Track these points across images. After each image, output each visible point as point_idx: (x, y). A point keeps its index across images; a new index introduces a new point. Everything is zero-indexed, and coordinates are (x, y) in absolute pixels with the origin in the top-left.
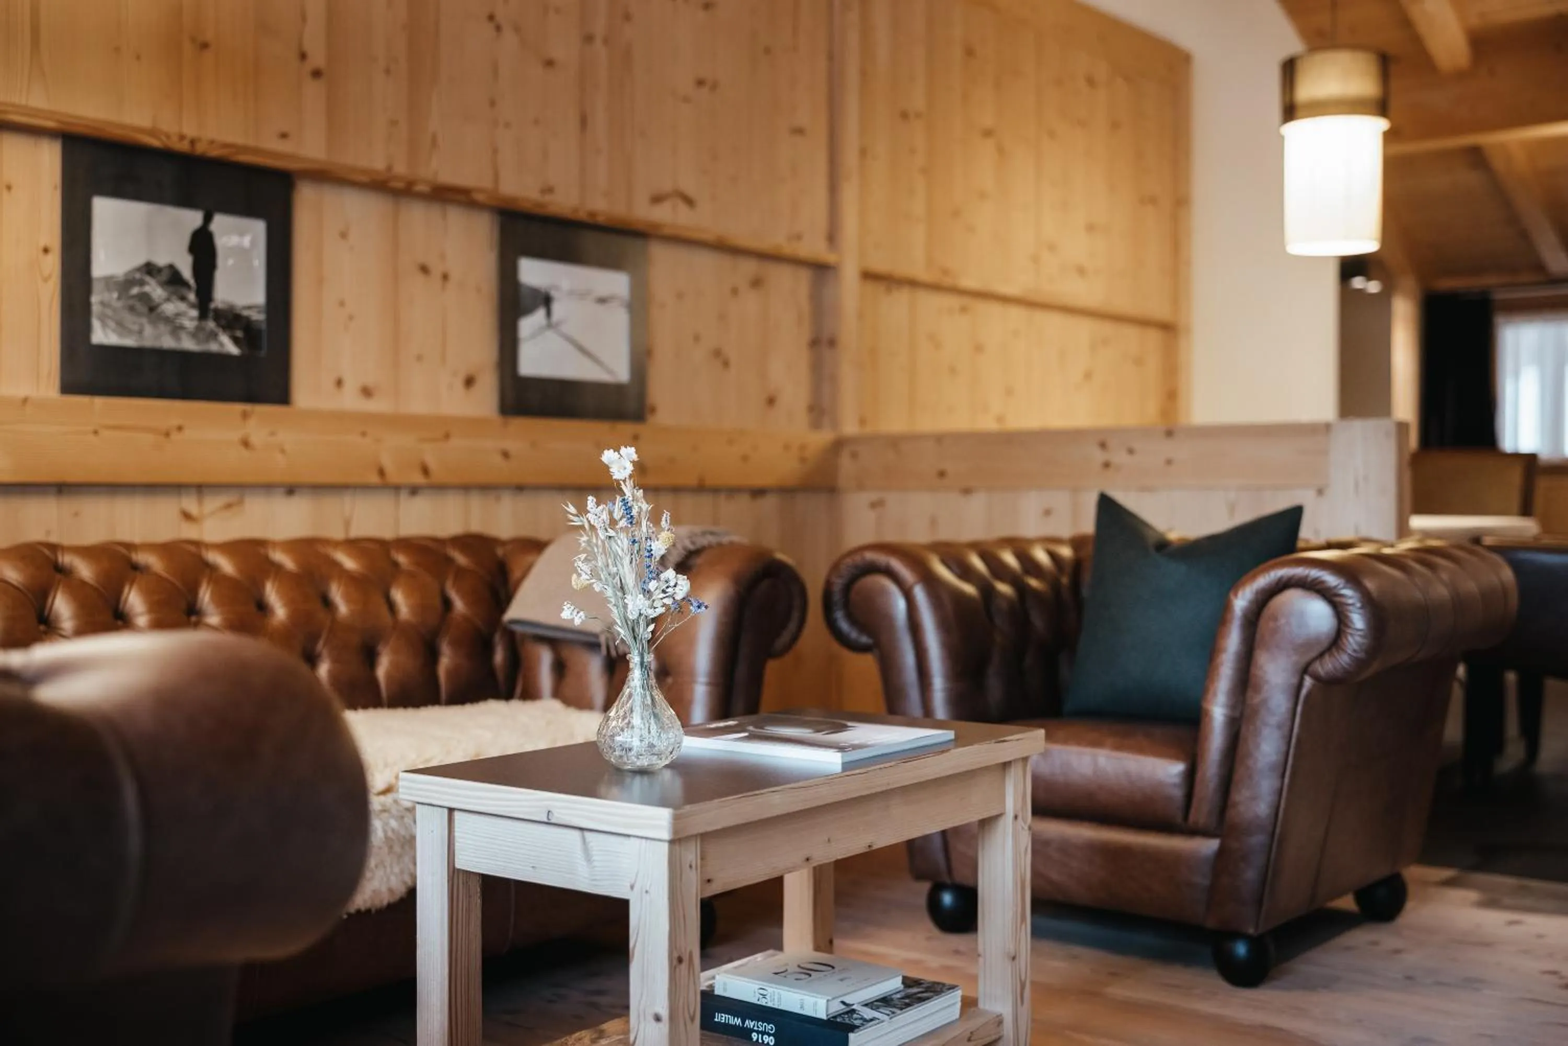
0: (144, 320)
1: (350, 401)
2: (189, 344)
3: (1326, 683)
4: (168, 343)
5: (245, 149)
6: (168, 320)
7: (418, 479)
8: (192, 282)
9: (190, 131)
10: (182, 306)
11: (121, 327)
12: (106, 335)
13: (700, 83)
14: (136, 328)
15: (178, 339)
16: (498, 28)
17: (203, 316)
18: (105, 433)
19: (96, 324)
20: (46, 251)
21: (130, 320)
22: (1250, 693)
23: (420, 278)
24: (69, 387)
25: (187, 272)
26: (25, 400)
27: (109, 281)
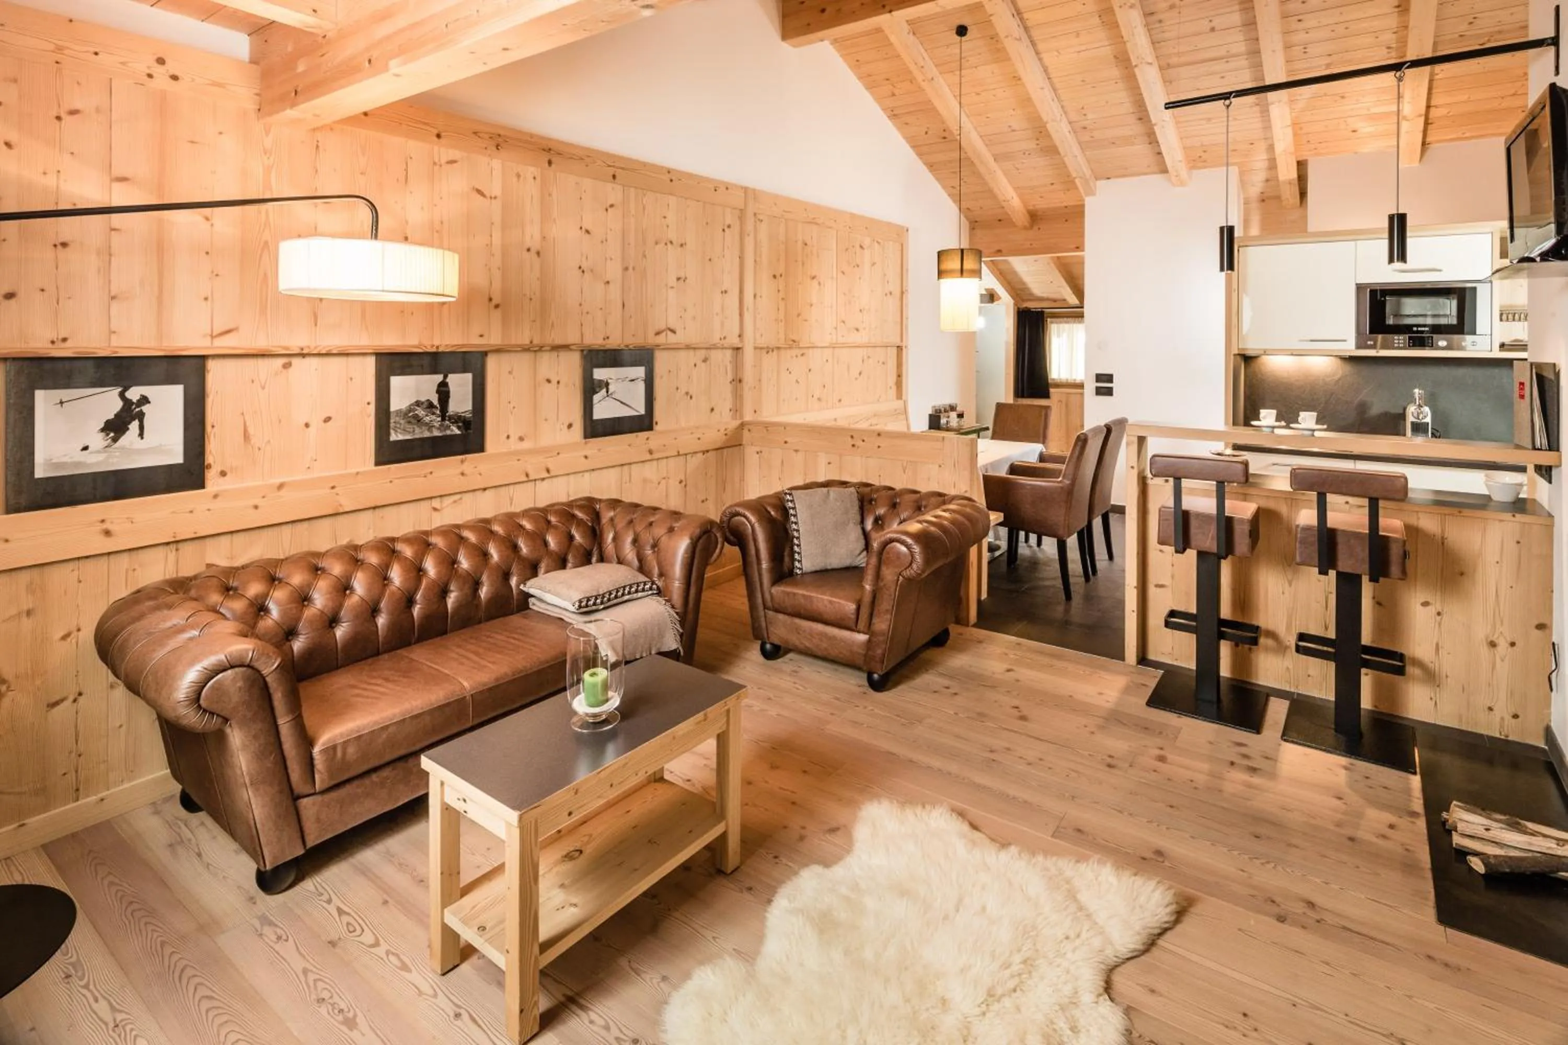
0: (415, 426)
1: (514, 445)
2: (436, 433)
3: (909, 580)
4: (427, 434)
5: (463, 346)
6: (427, 424)
7: (546, 475)
8: (438, 406)
9: (436, 343)
10: (434, 417)
11: (405, 431)
12: (397, 436)
13: (678, 279)
14: (412, 430)
15: (432, 432)
16: (583, 272)
17: (443, 419)
18: (396, 481)
19: (392, 432)
20: (369, 404)
21: (409, 427)
22: (879, 581)
23: (547, 384)
24: (378, 463)
25: (436, 402)
26: (358, 473)
27: (398, 412)
